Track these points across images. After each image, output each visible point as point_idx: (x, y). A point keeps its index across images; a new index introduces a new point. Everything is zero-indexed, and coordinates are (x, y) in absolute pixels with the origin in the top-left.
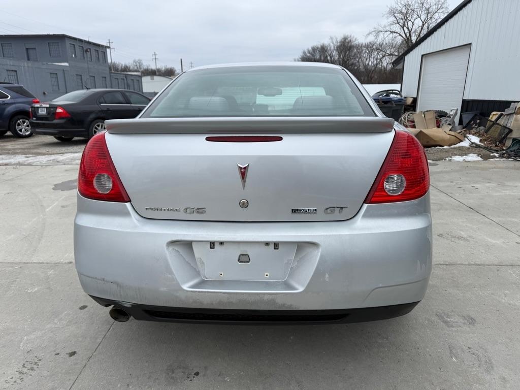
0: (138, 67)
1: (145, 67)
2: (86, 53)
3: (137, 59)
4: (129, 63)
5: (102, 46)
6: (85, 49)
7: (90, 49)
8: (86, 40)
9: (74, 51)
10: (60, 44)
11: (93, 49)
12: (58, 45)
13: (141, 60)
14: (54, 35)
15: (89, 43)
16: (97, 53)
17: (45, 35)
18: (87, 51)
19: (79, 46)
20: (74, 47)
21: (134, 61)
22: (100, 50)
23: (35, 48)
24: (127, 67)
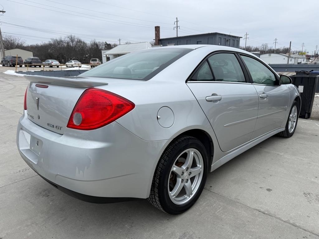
0: (265, 48)
1: (269, 48)
2: (227, 42)
3: (264, 44)
4: (259, 46)
5: (237, 37)
6: (227, 39)
7: (230, 39)
8: (228, 34)
9: (220, 41)
10: (213, 38)
11: (231, 39)
12: (213, 39)
13: (267, 44)
14: (211, 33)
15: (230, 36)
16: (233, 42)
17: (207, 34)
18: (228, 41)
19: (224, 38)
20: (221, 39)
21: (263, 45)
22: (236, 39)
23: (201, 41)
24: (257, 49)
